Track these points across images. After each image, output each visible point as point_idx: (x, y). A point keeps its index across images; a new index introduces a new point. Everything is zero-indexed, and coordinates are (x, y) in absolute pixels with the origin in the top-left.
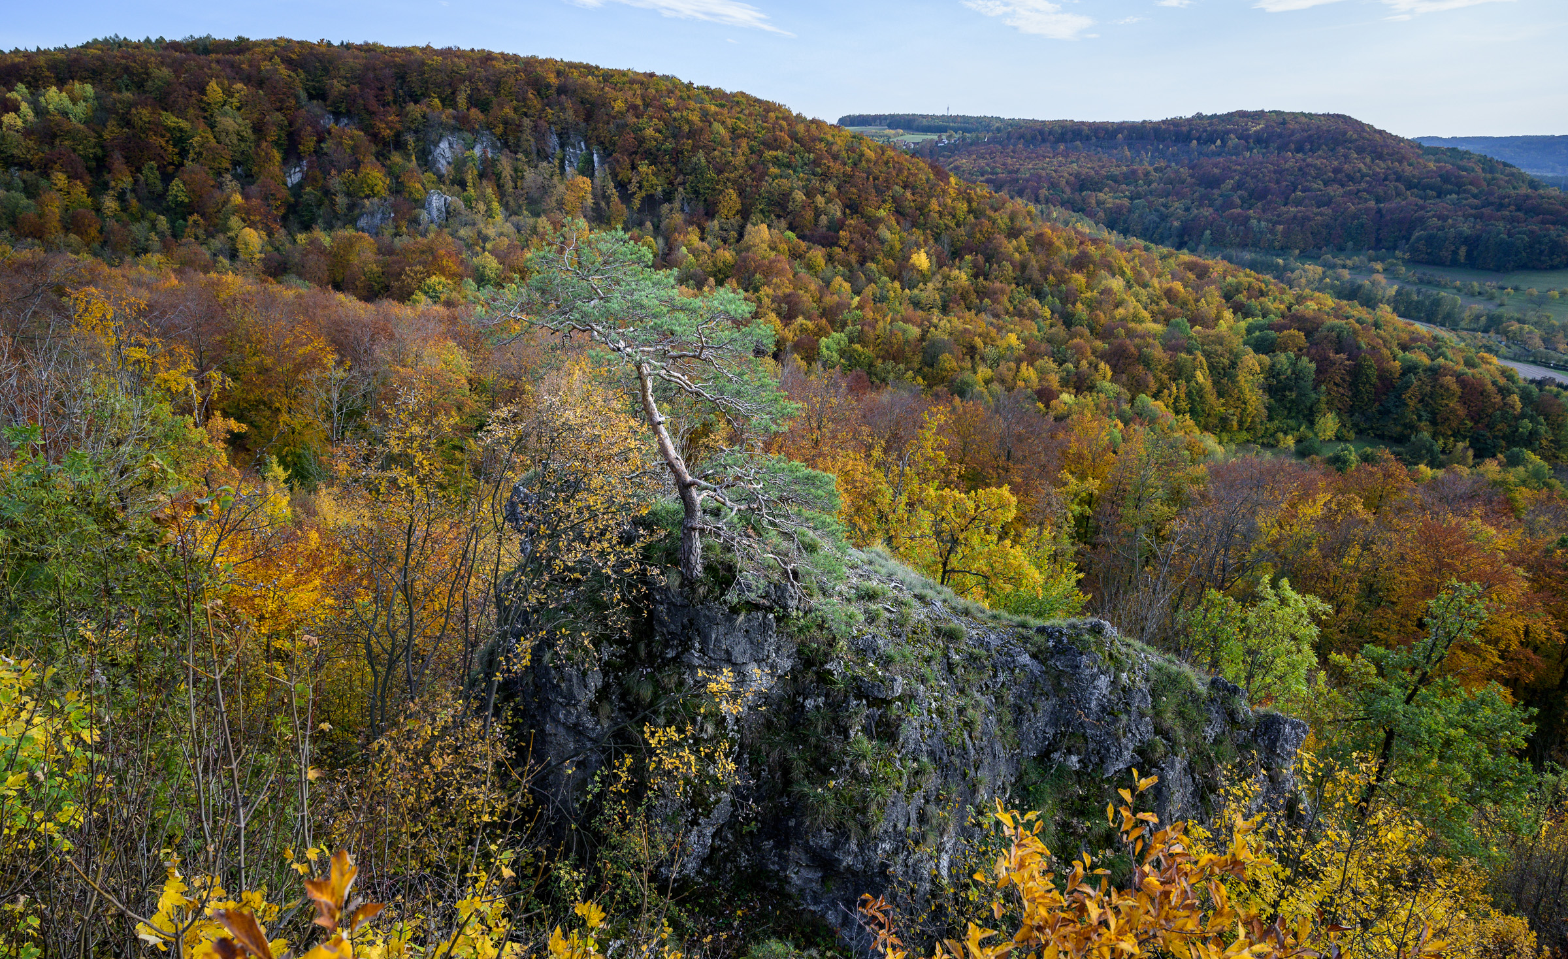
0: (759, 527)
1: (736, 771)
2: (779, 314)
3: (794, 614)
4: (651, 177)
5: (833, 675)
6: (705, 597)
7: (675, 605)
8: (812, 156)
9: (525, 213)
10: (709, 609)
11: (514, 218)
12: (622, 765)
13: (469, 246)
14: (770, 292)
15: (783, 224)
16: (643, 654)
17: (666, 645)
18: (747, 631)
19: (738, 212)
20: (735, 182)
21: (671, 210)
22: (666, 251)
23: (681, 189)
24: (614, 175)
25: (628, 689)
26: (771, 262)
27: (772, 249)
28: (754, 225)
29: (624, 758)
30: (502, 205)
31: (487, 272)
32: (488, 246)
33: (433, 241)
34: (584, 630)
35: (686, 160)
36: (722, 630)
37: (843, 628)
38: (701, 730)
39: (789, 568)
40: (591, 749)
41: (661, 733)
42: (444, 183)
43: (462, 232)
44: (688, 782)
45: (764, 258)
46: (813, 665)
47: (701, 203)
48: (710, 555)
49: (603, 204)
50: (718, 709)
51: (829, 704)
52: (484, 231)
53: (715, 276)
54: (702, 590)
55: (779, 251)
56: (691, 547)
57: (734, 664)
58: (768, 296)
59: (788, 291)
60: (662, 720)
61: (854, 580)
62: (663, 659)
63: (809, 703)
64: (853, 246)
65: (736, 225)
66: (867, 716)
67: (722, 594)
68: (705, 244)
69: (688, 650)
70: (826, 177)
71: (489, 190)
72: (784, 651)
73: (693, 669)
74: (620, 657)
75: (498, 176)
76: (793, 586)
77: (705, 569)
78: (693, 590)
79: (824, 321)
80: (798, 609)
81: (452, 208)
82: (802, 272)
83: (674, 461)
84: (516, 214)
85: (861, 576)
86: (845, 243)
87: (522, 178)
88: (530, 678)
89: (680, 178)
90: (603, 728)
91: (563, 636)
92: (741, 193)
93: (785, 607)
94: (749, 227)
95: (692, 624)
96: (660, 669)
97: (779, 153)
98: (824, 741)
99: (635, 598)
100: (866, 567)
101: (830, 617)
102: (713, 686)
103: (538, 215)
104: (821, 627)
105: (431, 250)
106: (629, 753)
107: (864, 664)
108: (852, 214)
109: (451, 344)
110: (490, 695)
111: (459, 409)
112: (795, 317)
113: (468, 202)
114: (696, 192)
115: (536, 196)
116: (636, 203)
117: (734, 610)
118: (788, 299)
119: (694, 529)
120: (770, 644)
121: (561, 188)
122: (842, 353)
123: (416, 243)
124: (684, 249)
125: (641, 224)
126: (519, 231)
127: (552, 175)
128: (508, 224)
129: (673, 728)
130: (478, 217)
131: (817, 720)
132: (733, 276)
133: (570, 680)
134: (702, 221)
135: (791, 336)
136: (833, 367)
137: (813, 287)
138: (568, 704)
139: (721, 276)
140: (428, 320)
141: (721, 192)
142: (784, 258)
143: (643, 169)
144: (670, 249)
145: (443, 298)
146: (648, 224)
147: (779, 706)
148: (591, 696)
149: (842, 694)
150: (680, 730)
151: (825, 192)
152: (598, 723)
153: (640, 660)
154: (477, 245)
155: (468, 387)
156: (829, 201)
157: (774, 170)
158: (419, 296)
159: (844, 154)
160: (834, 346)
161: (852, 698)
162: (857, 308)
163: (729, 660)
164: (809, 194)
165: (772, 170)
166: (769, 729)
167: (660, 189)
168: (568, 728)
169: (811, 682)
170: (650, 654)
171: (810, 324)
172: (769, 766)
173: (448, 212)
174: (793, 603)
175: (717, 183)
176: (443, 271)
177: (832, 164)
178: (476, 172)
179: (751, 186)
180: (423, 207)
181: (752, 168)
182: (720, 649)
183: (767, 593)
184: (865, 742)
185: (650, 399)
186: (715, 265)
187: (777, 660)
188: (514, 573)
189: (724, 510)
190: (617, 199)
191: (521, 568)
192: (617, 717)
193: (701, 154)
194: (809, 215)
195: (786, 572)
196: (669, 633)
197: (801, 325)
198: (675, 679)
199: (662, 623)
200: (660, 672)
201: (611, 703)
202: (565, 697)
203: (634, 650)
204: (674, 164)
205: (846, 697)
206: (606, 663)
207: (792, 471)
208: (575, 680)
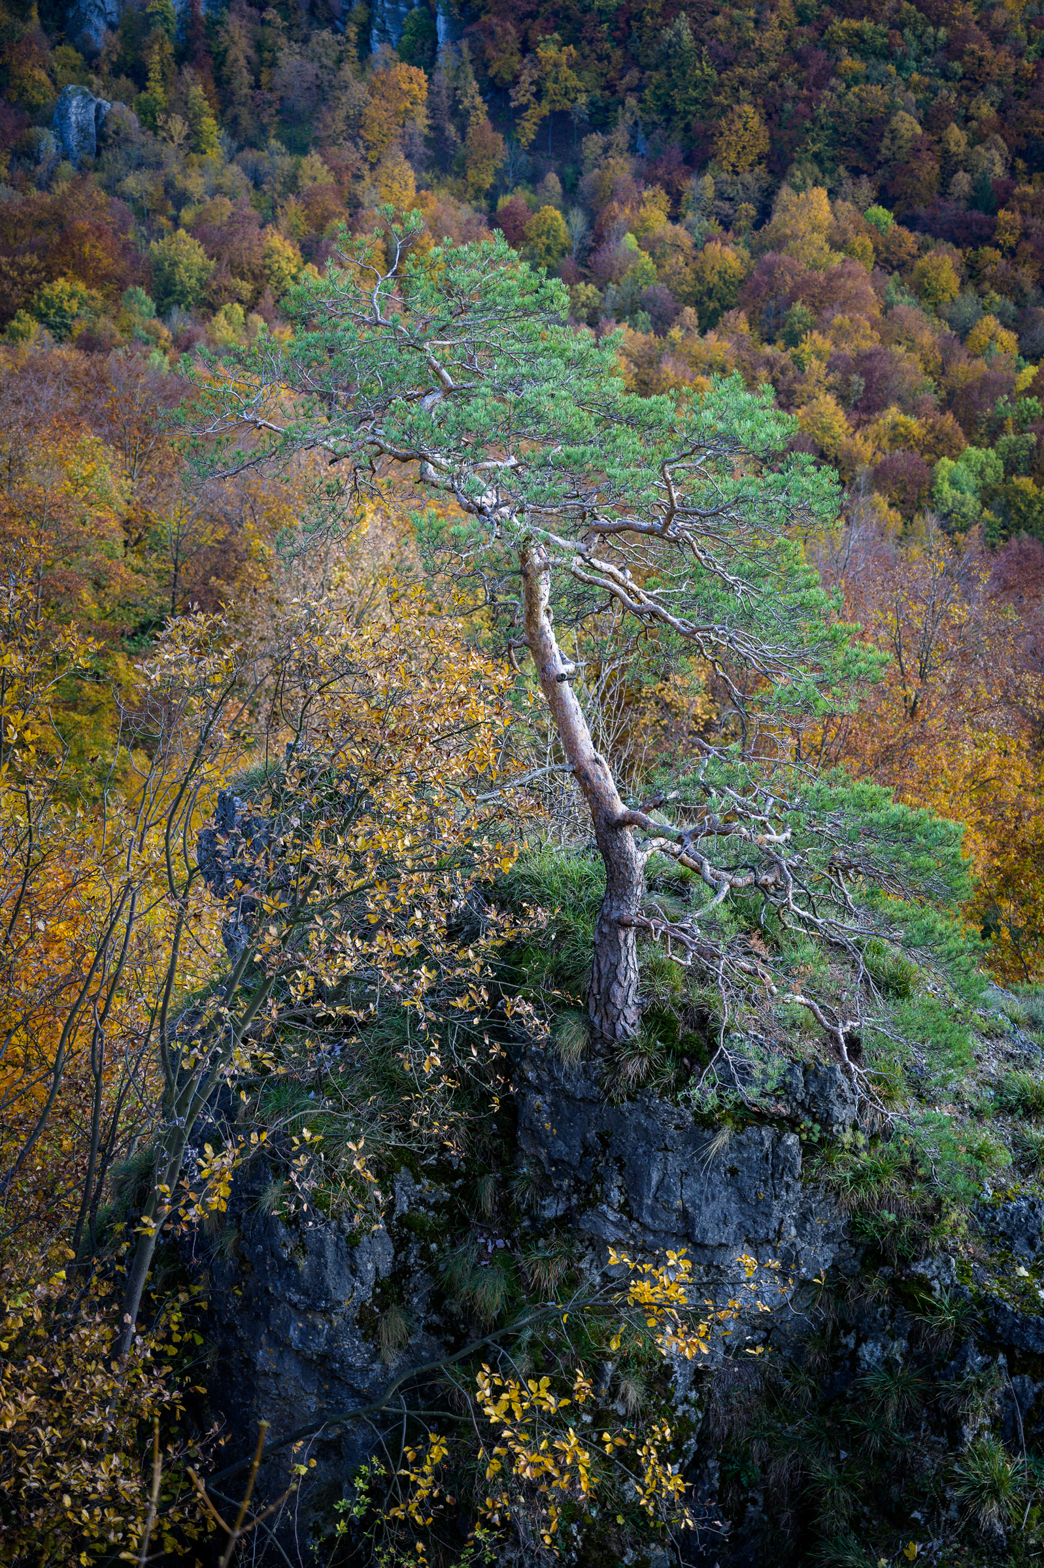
0: (775, 931)
1: (686, 1497)
2: (843, 399)
3: (847, 1138)
4: (566, 72)
5: (930, 1290)
6: (641, 1085)
7: (569, 1097)
8: (942, 33)
9: (274, 143)
10: (649, 1113)
11: (250, 155)
12: (419, 1461)
13: (144, 215)
14: (827, 345)
15: (866, 189)
16: (488, 1205)
17: (544, 1187)
18: (733, 1172)
19: (760, 159)
20: (758, 89)
21: (606, 149)
22: (589, 242)
23: (631, 101)
24: (482, 64)
25: (450, 1285)
26: (832, 277)
27: (836, 246)
28: (797, 189)
29: (428, 1446)
30: (222, 124)
31: (181, 274)
32: (187, 215)
33: (63, 200)
34: (355, 1138)
35: (648, 34)
36: (675, 1163)
37: (961, 1183)
38: (614, 1393)
39: (841, 1030)
40: (356, 1417)
41: (514, 1395)
42: (97, 70)
43: (131, 183)
44: (572, 1512)
45: (815, 267)
46: (883, 1260)
47: (677, 136)
48: (659, 988)
49: (451, 130)
50: (654, 1346)
51: (917, 1359)
52: (180, 182)
53: (698, 304)
54: (634, 1068)
55: (851, 252)
56: (615, 967)
57: (699, 1246)
58: (819, 355)
59: (867, 346)
60: (522, 1363)
61: (993, 1066)
62: (534, 1219)
63: (870, 1352)
64: (1029, 247)
65: (754, 187)
66: (1007, 1394)
67: (682, 1082)
68: (679, 229)
69: (592, 1205)
70: (973, 82)
71: (197, 91)
72: (818, 1224)
73: (598, 1246)
74: (436, 1207)
75: (220, 59)
76: (847, 1071)
77: (645, 1018)
78: (615, 1067)
79: (949, 420)
80: (855, 1127)
81: (112, 127)
82: (905, 304)
83: (590, 767)
84: (253, 145)
85: (1010, 1056)
86: (1010, 239)
87: (273, 64)
88: (229, 1241)
89: (632, 76)
90: (386, 1369)
91: (306, 1147)
92: (771, 115)
93: (826, 1121)
94: (785, 194)
95: (606, 1145)
96: (525, 1243)
97: (866, 25)
98: (901, 1446)
99: (475, 1067)
100: (1023, 1035)
101: (932, 1152)
102: (642, 1290)
103: (303, 151)
104: (908, 1174)
105: (58, 220)
106: (440, 1433)
107: (1004, 1270)
108: (1030, 172)
109: (89, 438)
110: (134, 1269)
111: (98, 585)
112: (883, 406)
113: (149, 118)
114: (668, 110)
115: (302, 105)
116: (528, 130)
117: (707, 1123)
118: (864, 363)
119: (626, 925)
120: (786, 1206)
121: (359, 90)
122: (987, 496)
123: (27, 203)
124: (630, 240)
125: (534, 179)
126: (257, 185)
127: (340, 61)
128: (235, 168)
129: (545, 1381)
130: (169, 149)
131: (886, 1393)
132: (741, 306)
133: (320, 1254)
134: (677, 176)
135: (868, 450)
136: (964, 529)
137: (926, 338)
138: (311, 1308)
139: (712, 305)
140: (42, 381)
141: (725, 110)
142: (863, 268)
143: (550, 51)
144: (599, 238)
145: (79, 328)
146: (552, 179)
147: (799, 1352)
148: (365, 1293)
149: (948, 1337)
150: (561, 1388)
151: (968, 119)
152: (376, 1355)
153: (481, 1217)
154: (162, 212)
155: (120, 537)
156: (977, 139)
157: (851, 63)
158: (26, 322)
159: (1020, 30)
160: (970, 480)
161: (972, 1349)
162: (1029, 392)
163: (687, 1235)
164: (931, 121)
165: (847, 62)
166: (771, 1404)
167: (583, 99)
168: (306, 1363)
169: (878, 1302)
170: (504, 1205)
171: (914, 425)
172: (766, 1492)
173: (101, 136)
174: (844, 1113)
175: (718, 88)
176: (82, 268)
177: (989, 53)
178: (169, 48)
179: (796, 99)
180: (47, 123)
181: (800, 58)
182: (668, 1209)
183: (785, 1086)
184: (1000, 1456)
185: (545, 621)
186: (700, 279)
187: (801, 1244)
188: (205, 996)
189: (698, 887)
190: (483, 119)
191: (222, 988)
192: (420, 1347)
193: (683, 24)
194: (928, 169)
195: (834, 1037)
196: (553, 1162)
197: (895, 426)
198: (559, 1269)
199: (537, 1137)
200: (526, 1251)
201: (409, 1312)
202: (305, 1293)
203: (469, 1193)
204: (619, 43)
205: (958, 1344)
206: (404, 1221)
207: (861, 807)
208: (330, 1253)
